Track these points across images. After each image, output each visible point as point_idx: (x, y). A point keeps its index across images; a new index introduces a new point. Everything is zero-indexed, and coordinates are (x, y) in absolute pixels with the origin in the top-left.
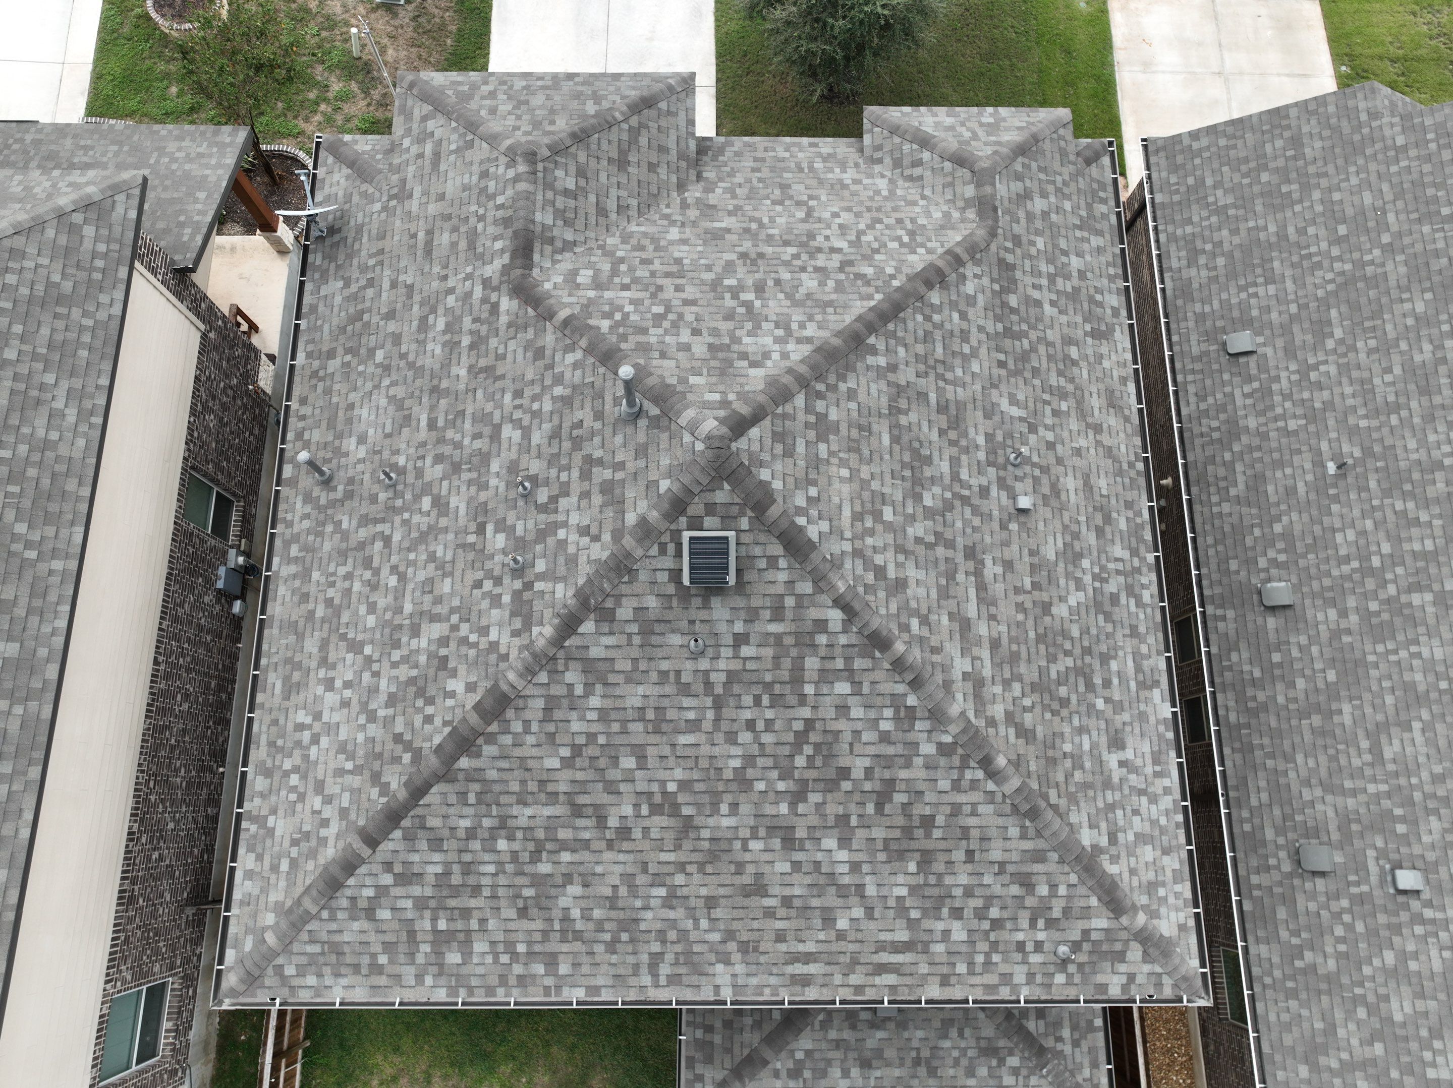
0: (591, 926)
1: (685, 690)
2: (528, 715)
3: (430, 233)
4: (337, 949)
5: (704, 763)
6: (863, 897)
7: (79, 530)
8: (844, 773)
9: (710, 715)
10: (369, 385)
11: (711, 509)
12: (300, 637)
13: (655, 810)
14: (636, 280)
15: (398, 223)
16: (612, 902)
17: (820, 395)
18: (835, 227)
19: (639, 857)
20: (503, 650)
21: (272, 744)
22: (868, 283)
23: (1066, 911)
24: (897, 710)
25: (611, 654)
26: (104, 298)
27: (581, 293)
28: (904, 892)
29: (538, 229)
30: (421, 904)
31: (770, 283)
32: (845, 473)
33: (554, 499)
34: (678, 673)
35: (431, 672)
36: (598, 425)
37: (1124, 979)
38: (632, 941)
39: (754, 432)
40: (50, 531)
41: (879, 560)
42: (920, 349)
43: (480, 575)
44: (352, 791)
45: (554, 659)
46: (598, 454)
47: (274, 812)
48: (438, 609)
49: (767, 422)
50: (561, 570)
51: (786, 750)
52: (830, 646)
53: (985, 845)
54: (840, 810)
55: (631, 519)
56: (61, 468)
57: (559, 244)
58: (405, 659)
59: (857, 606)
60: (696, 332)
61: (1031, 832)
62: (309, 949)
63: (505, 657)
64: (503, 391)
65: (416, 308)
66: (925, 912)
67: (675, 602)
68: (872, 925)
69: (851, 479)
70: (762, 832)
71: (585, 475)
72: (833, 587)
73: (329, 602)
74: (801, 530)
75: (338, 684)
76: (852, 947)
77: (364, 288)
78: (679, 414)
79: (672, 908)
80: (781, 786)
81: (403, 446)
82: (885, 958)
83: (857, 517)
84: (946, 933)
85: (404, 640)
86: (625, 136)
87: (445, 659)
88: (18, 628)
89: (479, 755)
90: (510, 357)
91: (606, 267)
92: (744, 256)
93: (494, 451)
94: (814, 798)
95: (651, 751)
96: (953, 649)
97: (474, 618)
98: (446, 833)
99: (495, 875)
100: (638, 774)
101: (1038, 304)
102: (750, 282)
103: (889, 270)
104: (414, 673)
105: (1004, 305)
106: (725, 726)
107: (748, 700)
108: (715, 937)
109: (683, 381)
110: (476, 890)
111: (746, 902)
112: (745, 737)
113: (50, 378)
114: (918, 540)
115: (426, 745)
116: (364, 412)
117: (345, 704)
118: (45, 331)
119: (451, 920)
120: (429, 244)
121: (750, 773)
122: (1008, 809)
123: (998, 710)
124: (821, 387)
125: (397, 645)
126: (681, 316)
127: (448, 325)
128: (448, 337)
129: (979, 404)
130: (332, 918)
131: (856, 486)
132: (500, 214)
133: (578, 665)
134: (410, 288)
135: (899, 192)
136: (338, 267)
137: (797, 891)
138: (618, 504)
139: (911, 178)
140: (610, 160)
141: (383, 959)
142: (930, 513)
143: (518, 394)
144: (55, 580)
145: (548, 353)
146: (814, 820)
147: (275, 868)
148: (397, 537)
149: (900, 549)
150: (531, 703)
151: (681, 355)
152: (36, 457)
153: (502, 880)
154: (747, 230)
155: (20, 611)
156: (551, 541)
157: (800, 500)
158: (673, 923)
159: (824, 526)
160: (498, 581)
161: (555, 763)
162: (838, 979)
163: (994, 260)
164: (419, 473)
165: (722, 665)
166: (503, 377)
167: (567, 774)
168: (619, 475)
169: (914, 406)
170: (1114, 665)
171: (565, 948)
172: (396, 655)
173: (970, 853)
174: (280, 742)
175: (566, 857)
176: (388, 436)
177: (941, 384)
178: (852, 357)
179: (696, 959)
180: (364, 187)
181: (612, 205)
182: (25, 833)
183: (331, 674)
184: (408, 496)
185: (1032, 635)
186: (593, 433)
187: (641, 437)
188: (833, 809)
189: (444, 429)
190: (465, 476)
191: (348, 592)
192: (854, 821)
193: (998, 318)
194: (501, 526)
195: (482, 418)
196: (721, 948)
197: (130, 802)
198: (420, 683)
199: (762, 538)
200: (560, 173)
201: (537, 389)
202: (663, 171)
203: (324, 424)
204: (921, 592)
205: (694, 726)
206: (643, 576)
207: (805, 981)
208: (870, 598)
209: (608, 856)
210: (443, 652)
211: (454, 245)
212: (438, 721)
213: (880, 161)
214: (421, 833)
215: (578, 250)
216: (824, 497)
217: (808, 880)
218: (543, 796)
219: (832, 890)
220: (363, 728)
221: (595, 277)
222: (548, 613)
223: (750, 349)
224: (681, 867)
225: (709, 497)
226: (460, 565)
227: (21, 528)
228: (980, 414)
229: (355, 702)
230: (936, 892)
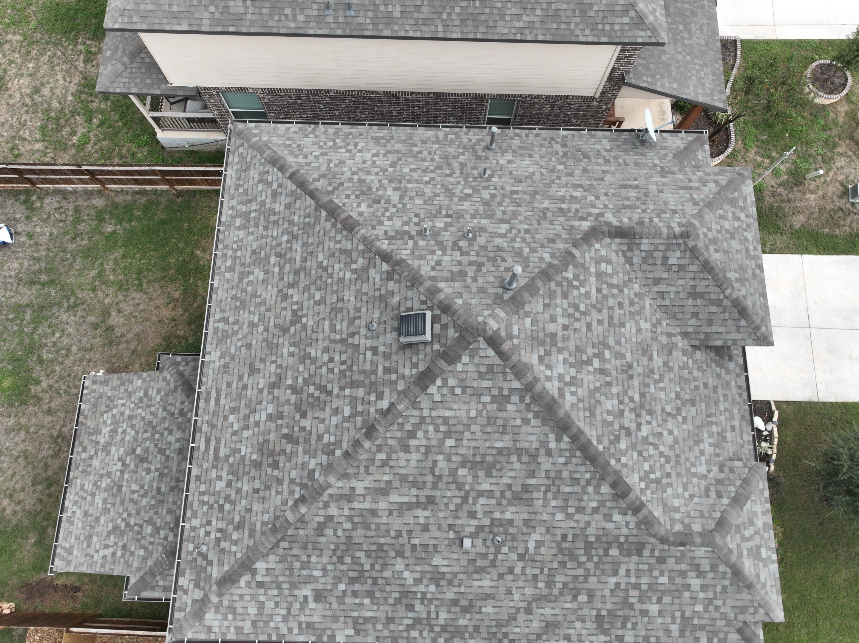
0: (244, 286)
1: (351, 322)
2: (344, 242)
3: (637, 187)
4: (247, 169)
5: (314, 336)
6: (243, 429)
7: (459, 36)
8: (304, 415)
9: (338, 337)
10: (543, 163)
11: (445, 327)
12: (404, 142)
13: (294, 312)
14: (605, 297)
15: (645, 172)
16: (254, 295)
17: (522, 399)
18: (660, 430)
19: (273, 307)
20: (378, 227)
21: (350, 134)
22: (611, 443)
23: (223, 551)
24: (333, 444)
25: (371, 280)
26: (587, 32)
27: (593, 264)
28: (243, 453)
29: (637, 241)
30: (263, 203)
31: (608, 379)
32: (473, 414)
33: (460, 249)
34: (360, 318)
35: (373, 197)
36: (502, 269)
37: (185, 587)
38: (236, 307)
39: (491, 353)
40: (457, 23)
41: (420, 434)
42: (565, 474)
43: (422, 216)
44: (319, 167)
45: (370, 251)
46: (484, 269)
47: (316, 137)
48: (406, 198)
49: (499, 361)
50: (417, 253)
51: (317, 381)
52: (369, 402)
53: (261, 500)
54: (285, 414)
55: (442, 285)
56: (491, 23)
57: (629, 254)
58: (382, 186)
59: (390, 417)
60: (565, 327)
61: (265, 528)
62: (249, 156)
63: (374, 228)
64: (531, 224)
65: (589, 182)
66: (231, 465)
67: (395, 312)
68: (229, 435)
69: (469, 417)
70: (279, 371)
71: (471, 263)
72: (400, 401)
73: (420, 152)
74: (433, 382)
75: (375, 159)
76: (220, 424)
77: (604, 158)
78: (502, 309)
79: (249, 326)
80: (300, 380)
81: (503, 180)
82: (213, 443)
83: (446, 421)
84: (219, 478)
85: (393, 185)
86: (714, 296)
87: (378, 202)
88: (407, 15)
89: (327, 220)
90: (552, 227)
91: (615, 281)
92: (630, 366)
93: (493, 221)
94: (293, 399)
95: (322, 307)
96: (368, 482)
97: (398, 214)
98: (293, 210)
99: (272, 237)
100: (312, 302)
101: (615, 573)
102: (608, 366)
103: (624, 460)
104: (374, 190)
105: (610, 544)
106: (332, 346)
107: (344, 357)
108: (233, 350)
109: (527, 314)
110: (266, 228)
111: (247, 365)
112: (326, 357)
113: (538, 12)
114: (435, 463)
115: (335, 196)
116: (527, 162)
117: (364, 162)
118: (564, 7)
119: (255, 218)
120: (631, 187)
121: (308, 362)
122: (277, 514)
123: (333, 511)
124: (528, 400)
125: (391, 181)
126: (578, 320)
127: (576, 197)
128: (568, 198)
129: (533, 517)
130: (261, 164)
131: (465, 421)
132: (647, 220)
133: (366, 265)
134: (602, 179)
135: (695, 480)
136: (619, 146)
137: (249, 392)
138: (452, 278)
139: (707, 490)
140: (694, 287)
141: (241, 190)
142: (453, 472)
143: (527, 231)
144: (432, 28)
145: (552, 245)
146: (282, 399)
147: (289, 139)
148: (451, 179)
149: (428, 450)
150: (349, 243)
151: (547, 316)
152: (495, 11)
153: (269, 240)
154: (652, 371)
155: (416, 15)
156: (436, 247)
157: (452, 382)
158: (241, 328)
159: (437, 398)
160: (416, 224)
161: (320, 259)
162: (206, 417)
163: (643, 539)
164: (485, 188)
165: (363, 341)
166: (539, 223)
167: (314, 265)
168: (469, 280)
169: (524, 467)
170: (367, 601)
171: (236, 274)
172: (385, 182)
173: (256, 491)
174: (350, 137)
175: (277, 270)
176: (511, 173)
177: (543, 488)
178: (552, 423)
179: (224, 341)
180: (671, 155)
181: (663, 288)
182: (311, 32)
183: (381, 156)
184: (473, 183)
185: (382, 541)
186: (497, 267)
187: (490, 290)
188: (286, 409)
189: (511, 198)
190: (481, 209)
191: (424, 160)
192: (280, 422)
193: (598, 538)
194: (448, 225)
195: (515, 215)
196: (227, 354)
197: (342, 89)
198: (368, 193)
199: (428, 358)
200: (678, 254)
201: (528, 240)
202: (693, 322)
203: (523, 145)
204: (403, 463)
205: (333, 329)
206: (410, 293)
207: (207, 400)
208: (395, 427)
209: (275, 291)
210: (383, 201)
211: (628, 199)
212: (346, 200)
213: (721, 470)
214: (293, 198)
215: (627, 266)
216: (456, 399)
217: (254, 398)
218: (305, 254)
219: (247, 412)
220: (350, 169)
221: (606, 274)
222: (394, 247)
223: (553, 358)
224: (266, 329)
225: (451, 326)
226: (429, 207)
227: (458, 10)
228: (526, 516)
229: (365, 166)
230: (241, 471)
